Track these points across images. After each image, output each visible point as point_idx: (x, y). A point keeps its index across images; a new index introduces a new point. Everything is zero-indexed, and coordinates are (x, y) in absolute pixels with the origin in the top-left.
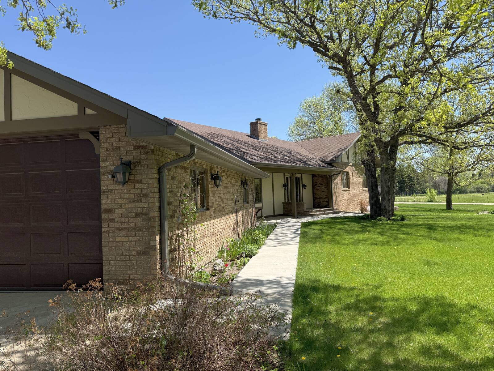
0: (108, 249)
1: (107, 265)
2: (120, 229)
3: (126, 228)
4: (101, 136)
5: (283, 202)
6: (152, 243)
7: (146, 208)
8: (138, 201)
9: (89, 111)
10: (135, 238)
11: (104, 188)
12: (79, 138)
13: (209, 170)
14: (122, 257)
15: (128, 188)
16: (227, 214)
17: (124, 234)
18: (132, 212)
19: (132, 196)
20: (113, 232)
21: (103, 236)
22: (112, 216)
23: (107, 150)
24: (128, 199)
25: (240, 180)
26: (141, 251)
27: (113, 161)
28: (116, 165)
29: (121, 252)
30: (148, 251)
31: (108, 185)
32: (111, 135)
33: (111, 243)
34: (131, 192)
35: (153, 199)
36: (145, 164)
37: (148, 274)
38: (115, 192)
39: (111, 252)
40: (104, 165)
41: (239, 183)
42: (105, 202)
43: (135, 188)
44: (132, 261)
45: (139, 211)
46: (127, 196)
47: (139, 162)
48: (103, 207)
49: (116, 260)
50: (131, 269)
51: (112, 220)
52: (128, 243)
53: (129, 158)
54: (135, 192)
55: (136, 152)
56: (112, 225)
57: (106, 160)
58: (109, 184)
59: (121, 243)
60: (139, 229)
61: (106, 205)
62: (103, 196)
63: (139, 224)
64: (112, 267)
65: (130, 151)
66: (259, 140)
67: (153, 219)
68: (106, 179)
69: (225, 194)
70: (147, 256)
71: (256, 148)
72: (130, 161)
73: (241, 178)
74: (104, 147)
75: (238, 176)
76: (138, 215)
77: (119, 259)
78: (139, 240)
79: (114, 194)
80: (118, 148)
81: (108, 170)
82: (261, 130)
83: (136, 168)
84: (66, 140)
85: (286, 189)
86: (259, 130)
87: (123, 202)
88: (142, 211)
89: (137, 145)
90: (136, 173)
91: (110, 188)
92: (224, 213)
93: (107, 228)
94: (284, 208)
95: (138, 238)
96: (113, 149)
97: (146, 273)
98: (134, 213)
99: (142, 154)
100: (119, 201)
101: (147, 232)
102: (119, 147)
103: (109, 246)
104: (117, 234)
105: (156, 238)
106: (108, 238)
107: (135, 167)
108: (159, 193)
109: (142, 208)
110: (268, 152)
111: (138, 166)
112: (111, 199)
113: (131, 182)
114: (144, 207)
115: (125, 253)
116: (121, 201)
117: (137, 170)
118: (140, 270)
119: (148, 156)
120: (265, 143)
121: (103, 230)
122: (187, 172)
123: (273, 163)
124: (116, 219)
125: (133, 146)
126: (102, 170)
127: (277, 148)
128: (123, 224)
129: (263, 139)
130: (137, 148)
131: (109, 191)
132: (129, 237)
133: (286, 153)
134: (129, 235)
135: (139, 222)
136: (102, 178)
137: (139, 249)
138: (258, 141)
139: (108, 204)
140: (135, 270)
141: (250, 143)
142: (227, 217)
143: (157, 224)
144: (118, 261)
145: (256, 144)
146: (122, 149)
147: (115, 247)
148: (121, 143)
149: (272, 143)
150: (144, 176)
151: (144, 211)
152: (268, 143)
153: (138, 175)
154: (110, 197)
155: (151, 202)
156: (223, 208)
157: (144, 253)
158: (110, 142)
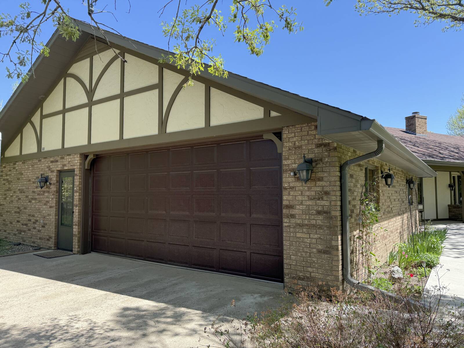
0: (289, 243)
1: (288, 259)
2: (301, 226)
3: (307, 225)
4: (284, 136)
5: (449, 205)
6: (334, 243)
7: (327, 207)
8: (319, 199)
9: (273, 114)
10: (316, 236)
11: (285, 185)
12: (263, 139)
13: (379, 167)
14: (302, 253)
15: (309, 185)
16: (395, 216)
17: (305, 230)
18: (313, 209)
19: (313, 193)
20: (294, 227)
21: (284, 230)
22: (292, 212)
23: (290, 149)
24: (308, 196)
25: (405, 179)
26: (322, 250)
27: (295, 160)
28: (298, 163)
29: (302, 248)
30: (329, 250)
31: (289, 182)
32: (293, 134)
33: (292, 238)
34: (312, 189)
35: (334, 197)
36: (327, 162)
37: (330, 274)
38: (296, 189)
39: (292, 247)
40: (286, 163)
41: (404, 183)
42: (286, 199)
43: (316, 186)
44: (313, 259)
45: (320, 209)
46: (308, 193)
47: (321, 160)
48: (285, 203)
49: (296, 255)
50: (311, 266)
51: (293, 216)
52: (309, 239)
53: (311, 156)
54: (316, 190)
55: (318, 150)
56: (293, 221)
57: (288, 159)
58: (291, 181)
59: (302, 239)
60: (320, 227)
61: (287, 201)
62: (285, 193)
63: (319, 222)
64: (292, 262)
65: (311, 149)
66: (417, 136)
67: (335, 218)
68: (288, 177)
69: (393, 194)
70: (329, 256)
71: (415, 144)
72: (312, 159)
73: (407, 176)
74: (286, 147)
75: (404, 174)
76: (319, 213)
77: (299, 254)
78: (320, 238)
79: (295, 191)
80: (300, 147)
81: (290, 167)
82: (419, 125)
83: (317, 166)
84: (251, 141)
85: (452, 190)
86: (417, 125)
87: (304, 199)
88: (323, 209)
89: (319, 143)
90: (317, 171)
91: (291, 185)
92: (392, 215)
93: (288, 223)
94: (450, 211)
95: (319, 236)
96: (295, 148)
97: (328, 273)
98: (314, 210)
99: (324, 151)
100: (300, 198)
101: (328, 231)
102: (301, 145)
103: (290, 241)
104: (297, 230)
105: (338, 238)
106: (289, 233)
107: (317, 164)
108: (340, 192)
109: (323, 206)
110: (431, 148)
111: (320, 164)
112: (292, 195)
113: (313, 180)
114: (325, 205)
115: (305, 250)
116: (302, 198)
117: (318, 167)
118: (321, 269)
119: (330, 153)
120: (425, 139)
121: (285, 224)
122: (361, 170)
123: (441, 160)
124: (297, 215)
125: (315, 144)
126: (284, 168)
127: (440, 143)
128: (303, 220)
129: (421, 134)
130: (319, 146)
131: (290, 188)
132: (310, 234)
133: (452, 149)
134: (310, 232)
135: (320, 220)
136: (284, 175)
137: (320, 247)
138: (415, 137)
139: (289, 201)
140: (316, 268)
141: (406, 139)
142: (395, 219)
143: (339, 223)
144: (298, 257)
145: (414, 140)
146: (304, 147)
147: (296, 242)
148: (303, 141)
149: (432, 138)
150: (325, 174)
151: (325, 209)
152: (428, 138)
153: (320, 173)
154: (292, 193)
155: (333, 201)
156: (391, 208)
157: (325, 252)
158: (292, 142)
